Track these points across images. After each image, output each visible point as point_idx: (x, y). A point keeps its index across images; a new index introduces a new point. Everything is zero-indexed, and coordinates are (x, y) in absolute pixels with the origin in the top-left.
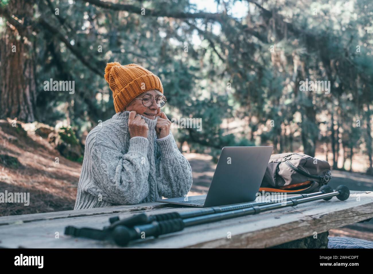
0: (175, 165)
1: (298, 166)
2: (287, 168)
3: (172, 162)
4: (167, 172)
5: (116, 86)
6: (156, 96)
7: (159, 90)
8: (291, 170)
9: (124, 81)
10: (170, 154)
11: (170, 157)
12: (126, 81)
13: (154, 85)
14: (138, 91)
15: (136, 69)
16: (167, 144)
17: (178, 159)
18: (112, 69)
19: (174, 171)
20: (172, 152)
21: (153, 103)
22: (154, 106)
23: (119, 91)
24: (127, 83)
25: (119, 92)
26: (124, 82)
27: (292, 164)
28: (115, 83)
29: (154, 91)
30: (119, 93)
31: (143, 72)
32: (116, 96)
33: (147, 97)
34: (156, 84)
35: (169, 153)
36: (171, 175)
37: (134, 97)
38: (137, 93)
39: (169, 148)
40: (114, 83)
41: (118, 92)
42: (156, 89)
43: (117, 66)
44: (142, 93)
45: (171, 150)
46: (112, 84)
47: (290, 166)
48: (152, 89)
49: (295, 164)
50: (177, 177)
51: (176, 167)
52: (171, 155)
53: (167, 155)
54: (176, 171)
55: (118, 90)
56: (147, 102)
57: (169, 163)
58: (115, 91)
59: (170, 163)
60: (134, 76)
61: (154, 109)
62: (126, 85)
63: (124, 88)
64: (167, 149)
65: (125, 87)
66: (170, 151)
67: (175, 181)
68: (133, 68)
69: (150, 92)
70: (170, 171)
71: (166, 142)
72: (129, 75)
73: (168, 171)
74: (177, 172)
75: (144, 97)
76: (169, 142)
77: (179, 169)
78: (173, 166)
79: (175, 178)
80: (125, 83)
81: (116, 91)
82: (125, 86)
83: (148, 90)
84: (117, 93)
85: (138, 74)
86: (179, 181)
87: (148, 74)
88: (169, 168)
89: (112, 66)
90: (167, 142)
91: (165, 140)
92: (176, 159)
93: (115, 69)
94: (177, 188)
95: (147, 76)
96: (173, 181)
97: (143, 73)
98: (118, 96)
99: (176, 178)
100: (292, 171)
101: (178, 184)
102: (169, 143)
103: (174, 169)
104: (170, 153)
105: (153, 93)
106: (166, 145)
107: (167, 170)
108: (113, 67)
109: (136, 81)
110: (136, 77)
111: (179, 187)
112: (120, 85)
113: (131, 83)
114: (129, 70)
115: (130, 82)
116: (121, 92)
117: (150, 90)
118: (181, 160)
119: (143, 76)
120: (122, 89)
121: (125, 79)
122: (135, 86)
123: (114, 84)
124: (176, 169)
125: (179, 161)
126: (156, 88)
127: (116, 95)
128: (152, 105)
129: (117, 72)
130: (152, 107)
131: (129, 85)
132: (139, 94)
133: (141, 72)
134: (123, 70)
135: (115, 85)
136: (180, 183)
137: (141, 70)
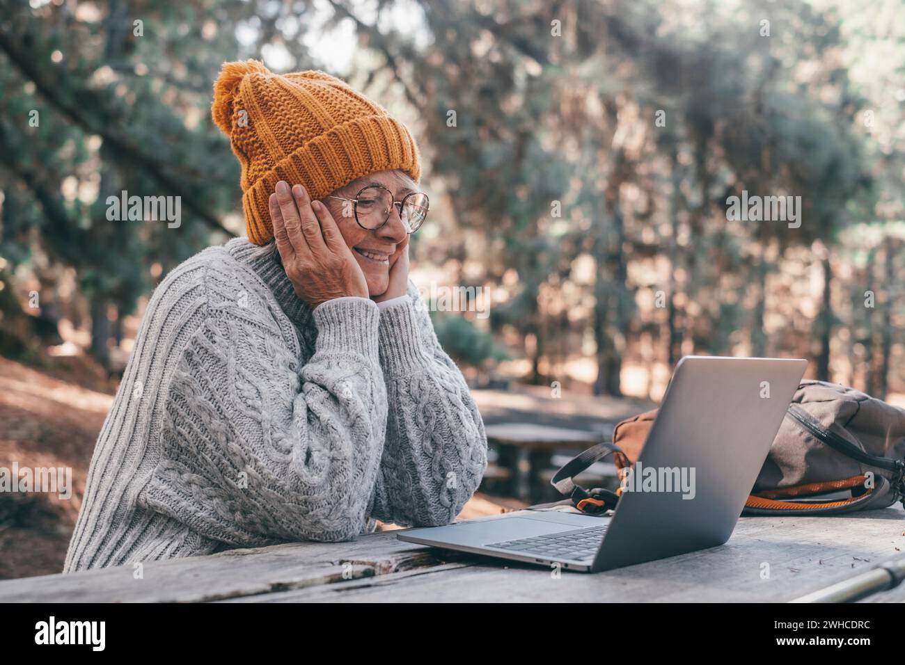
0: (426, 397)
1: (833, 425)
2: (792, 430)
3: (415, 389)
4: (398, 423)
5: (256, 145)
6: (399, 193)
7: (409, 173)
8: (806, 435)
9: (288, 132)
10: (409, 359)
11: (407, 369)
12: (299, 134)
13: (396, 155)
14: (341, 172)
15: (332, 92)
16: (399, 324)
17: (437, 380)
18: (245, 85)
19: (422, 421)
20: (413, 354)
21: (387, 216)
22: (393, 227)
23: (267, 166)
24: (302, 139)
25: (270, 169)
26: (290, 134)
27: (810, 417)
28: (253, 136)
29: (394, 177)
30: (270, 172)
31: (359, 105)
32: (259, 182)
33: (371, 194)
34: (402, 151)
35: (403, 357)
36: (413, 434)
37: (326, 193)
38: (337, 178)
39: (405, 338)
40: (250, 133)
41: (266, 169)
42: (401, 170)
43: (261, 75)
44: (356, 180)
45: (411, 346)
46: (244, 139)
47: (805, 422)
48: (388, 168)
49: (820, 418)
50: (432, 440)
51: (430, 407)
52: (412, 364)
53: (398, 363)
54: (428, 419)
55: (264, 160)
56: (369, 210)
57: (403, 391)
58: (253, 162)
59: (408, 392)
60: (329, 116)
61: (390, 239)
62: (298, 146)
63: (290, 155)
64: (400, 342)
65: (293, 153)
66: (407, 349)
67: (425, 454)
68: (322, 86)
69: (379, 179)
70: (408, 419)
71: (397, 315)
72: (311, 110)
73: (402, 420)
74: (432, 422)
75: (362, 195)
76: (407, 317)
77: (438, 412)
78: (417, 402)
79: (425, 443)
80: (292, 137)
81: (258, 163)
82: (295, 149)
83: (376, 172)
84: (260, 170)
85: (342, 111)
86: (439, 454)
87: (375, 113)
88: (404, 408)
89: (244, 73)
90: (401, 317)
91: (395, 310)
92: (429, 378)
93: (256, 84)
94: (434, 481)
95: (375, 121)
96: (417, 453)
97: (360, 109)
98: (264, 181)
99: (428, 444)
100: (808, 440)
101: (436, 467)
102: (407, 320)
103: (421, 414)
104: (408, 355)
105: (391, 182)
106: (396, 328)
107: (398, 417)
108: (247, 77)
109: (335, 134)
110: (333, 121)
111: (438, 477)
112: (276, 144)
113: (316, 140)
114: (308, 92)
115: (312, 137)
116: (277, 169)
117: (380, 171)
118: (446, 382)
119: (359, 119)
120: (281, 157)
121: (292, 123)
122: (331, 153)
123: (250, 136)
124: (427, 414)
125: (438, 386)
126: (403, 165)
127: (256, 177)
128: (385, 224)
129: (264, 96)
130: (386, 231)
131: (310, 145)
132: (342, 184)
133: (351, 105)
134: (286, 90)
135: (254, 142)
136: (442, 459)
137: (350, 98)
